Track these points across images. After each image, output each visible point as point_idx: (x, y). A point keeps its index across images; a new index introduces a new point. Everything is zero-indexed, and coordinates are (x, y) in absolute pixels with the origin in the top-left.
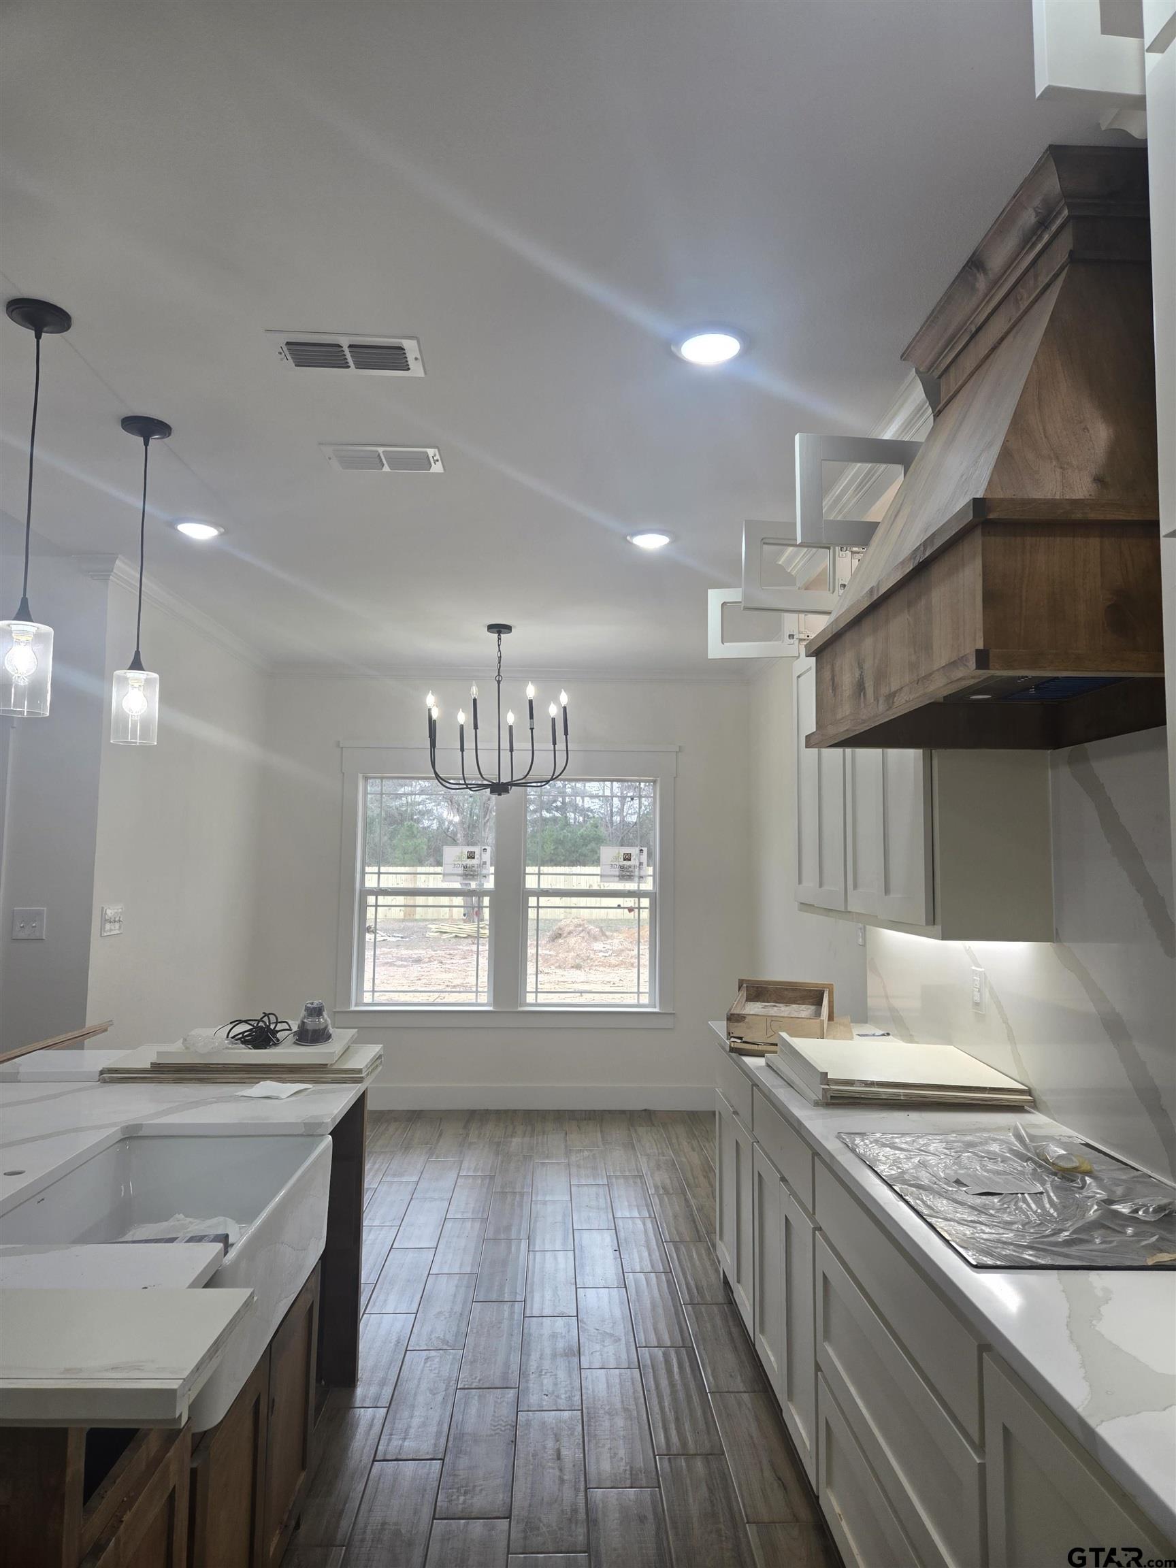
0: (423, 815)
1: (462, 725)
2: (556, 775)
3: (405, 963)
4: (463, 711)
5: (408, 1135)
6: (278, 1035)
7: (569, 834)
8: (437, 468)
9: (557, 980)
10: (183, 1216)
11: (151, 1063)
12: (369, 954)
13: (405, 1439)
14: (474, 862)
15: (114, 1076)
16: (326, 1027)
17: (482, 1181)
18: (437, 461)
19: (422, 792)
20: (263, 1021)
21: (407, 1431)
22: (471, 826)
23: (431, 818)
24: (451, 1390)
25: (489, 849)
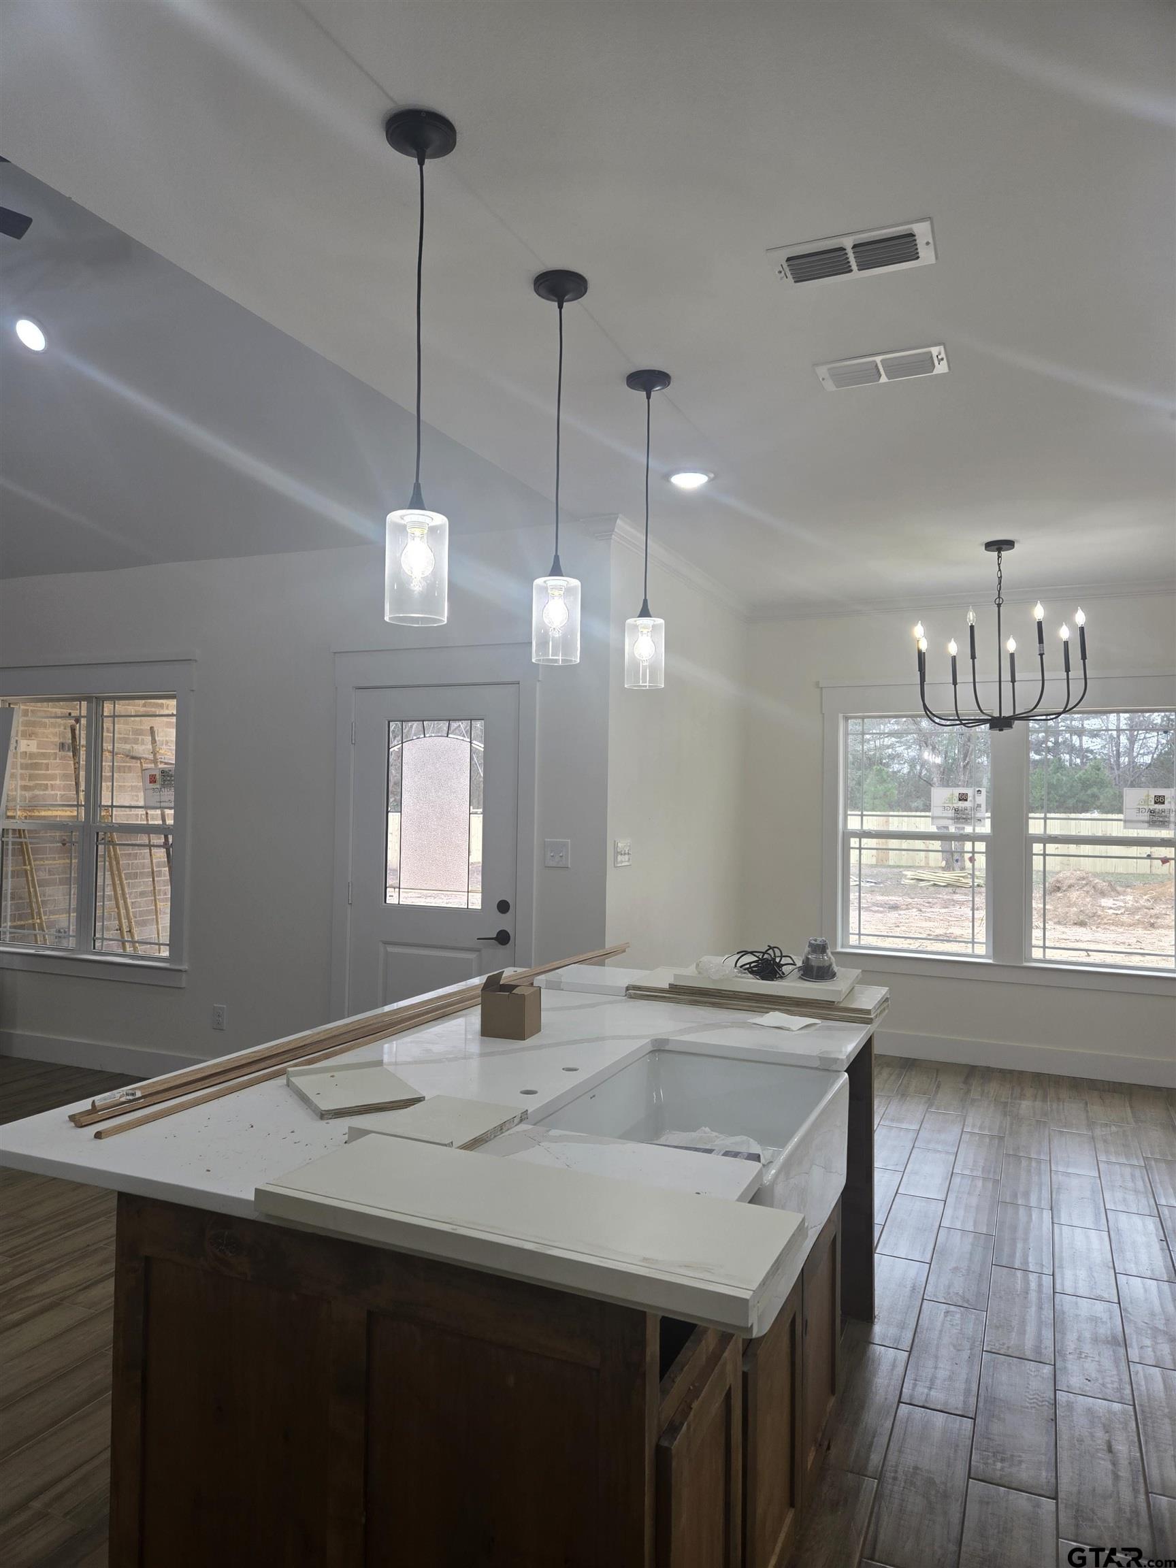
0: (893, 759)
1: (954, 656)
2: (1069, 707)
3: (881, 909)
4: (955, 641)
5: (904, 1082)
6: (784, 968)
7: (1064, 778)
8: (941, 368)
9: (1057, 936)
10: (709, 1130)
11: (670, 984)
12: (853, 896)
13: (930, 1388)
14: (967, 804)
15: (637, 993)
16: (831, 965)
17: (990, 1140)
18: (942, 359)
19: (890, 734)
20: (768, 954)
21: (932, 1381)
22: (946, 770)
23: (902, 762)
24: (978, 1350)
25: (984, 791)
